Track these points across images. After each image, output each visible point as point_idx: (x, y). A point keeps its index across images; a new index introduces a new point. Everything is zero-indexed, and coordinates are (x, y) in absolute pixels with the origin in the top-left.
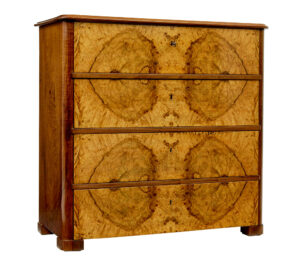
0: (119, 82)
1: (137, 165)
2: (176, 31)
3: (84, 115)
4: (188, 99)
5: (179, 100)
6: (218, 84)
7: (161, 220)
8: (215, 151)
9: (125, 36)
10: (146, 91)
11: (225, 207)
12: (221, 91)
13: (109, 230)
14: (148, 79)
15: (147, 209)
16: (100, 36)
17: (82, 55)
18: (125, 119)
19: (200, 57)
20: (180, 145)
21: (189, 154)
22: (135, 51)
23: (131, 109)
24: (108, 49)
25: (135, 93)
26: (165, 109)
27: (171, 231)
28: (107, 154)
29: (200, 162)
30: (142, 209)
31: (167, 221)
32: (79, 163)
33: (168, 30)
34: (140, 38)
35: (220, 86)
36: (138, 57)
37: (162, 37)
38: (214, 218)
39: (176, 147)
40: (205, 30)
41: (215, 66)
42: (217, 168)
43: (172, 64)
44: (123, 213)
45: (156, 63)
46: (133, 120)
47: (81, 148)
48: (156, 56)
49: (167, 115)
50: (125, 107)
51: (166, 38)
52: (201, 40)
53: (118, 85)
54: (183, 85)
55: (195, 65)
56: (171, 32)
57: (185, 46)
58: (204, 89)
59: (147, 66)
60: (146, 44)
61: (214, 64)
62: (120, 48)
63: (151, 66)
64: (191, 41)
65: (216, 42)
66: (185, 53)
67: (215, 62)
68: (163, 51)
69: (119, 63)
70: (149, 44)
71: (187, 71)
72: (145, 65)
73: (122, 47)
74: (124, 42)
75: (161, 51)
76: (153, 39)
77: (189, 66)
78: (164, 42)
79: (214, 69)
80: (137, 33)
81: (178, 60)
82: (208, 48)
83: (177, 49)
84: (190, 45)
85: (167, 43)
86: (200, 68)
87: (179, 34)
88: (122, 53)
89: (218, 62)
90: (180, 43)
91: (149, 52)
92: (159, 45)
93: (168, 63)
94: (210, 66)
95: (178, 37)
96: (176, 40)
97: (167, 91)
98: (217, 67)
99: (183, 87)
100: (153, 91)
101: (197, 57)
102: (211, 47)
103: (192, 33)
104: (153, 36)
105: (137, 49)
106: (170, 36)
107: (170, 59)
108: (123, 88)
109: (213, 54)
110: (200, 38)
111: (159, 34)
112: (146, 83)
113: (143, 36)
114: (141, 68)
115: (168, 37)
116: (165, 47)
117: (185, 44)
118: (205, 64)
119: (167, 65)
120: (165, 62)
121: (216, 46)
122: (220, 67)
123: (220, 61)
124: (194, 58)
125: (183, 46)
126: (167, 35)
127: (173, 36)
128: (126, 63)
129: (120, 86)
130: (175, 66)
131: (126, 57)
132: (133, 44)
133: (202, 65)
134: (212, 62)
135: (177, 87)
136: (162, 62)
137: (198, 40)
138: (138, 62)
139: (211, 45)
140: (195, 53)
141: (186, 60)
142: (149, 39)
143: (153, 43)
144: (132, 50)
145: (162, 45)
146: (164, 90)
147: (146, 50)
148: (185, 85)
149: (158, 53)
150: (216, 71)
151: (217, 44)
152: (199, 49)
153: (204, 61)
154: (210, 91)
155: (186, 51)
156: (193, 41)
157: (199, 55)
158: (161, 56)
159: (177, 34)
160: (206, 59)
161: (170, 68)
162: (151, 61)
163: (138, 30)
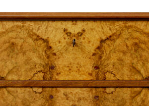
0: (4, 90)
2: (79, 26)
6: (140, 93)
9: (10, 35)
10: (40, 102)
12: (143, 101)
14: (43, 87)
19: (114, 58)
22: (24, 53)
25: (26, 104)
33: (69, 25)
34: (30, 36)
35: (142, 95)
36: (27, 62)
37: (60, 35)
40: (121, 23)
41: (134, 69)
45: (52, 68)
48: (53, 58)
51: (66, 35)
52: (114, 37)
53: (4, 94)
54: (90, 93)
55: (106, 69)
56: (73, 28)
57: (93, 45)
58: (120, 99)
59: (41, 71)
60: (38, 44)
61: (134, 67)
62: (5, 50)
63: (46, 70)
64: (101, 38)
65: (136, 38)
66: (92, 54)
67: (135, 64)
68: (61, 52)
69: (4, 67)
70: (43, 44)
71: (94, 76)
72: (38, 70)
73: (7, 48)
74: (11, 42)
75: (58, 53)
76: (48, 38)
77: (98, 70)
78: (63, 40)
79: (133, 74)
80: (27, 31)
81: (82, 64)
82: (125, 47)
83: (82, 49)
84: (99, 43)
85: (67, 42)
86: (113, 73)
87: (84, 31)
88: (8, 56)
89: (139, 64)
90: (85, 42)
91: (44, 53)
92: (56, 44)
93: (68, 67)
94: (127, 70)
95: (82, 34)
96: (80, 37)
97: (69, 101)
98: (137, 70)
99: (89, 97)
100: (50, 102)
101: (108, 58)
102: (129, 44)
103: (102, 29)
104: (49, 34)
105: (28, 51)
106: (71, 33)
107: (72, 61)
108: (10, 98)
109: (132, 54)
110: (114, 34)
111: (56, 32)
112: (40, 92)
113: (35, 34)
114: (33, 73)
115: (69, 35)
116: (64, 46)
117: (92, 43)
118: (120, 67)
119: (68, 69)
120: (65, 66)
121: (136, 44)
122: (142, 71)
123: (141, 63)
124: (105, 60)
125: (89, 45)
126: (68, 31)
127: (76, 33)
128: (13, 68)
129: (7, 95)
130: (79, 70)
131: (13, 61)
132: (22, 45)
133: (116, 68)
134: (131, 65)
135: (81, 96)
136: (61, 66)
137: (110, 36)
138: (29, 67)
139: (129, 43)
140: (106, 54)
141: (93, 63)
142: (43, 38)
143: (48, 42)
144: (20, 53)
145: (60, 44)
146: (64, 100)
147: (39, 52)
148: (92, 93)
149: (55, 54)
150: (136, 76)
151: (137, 41)
152: (112, 48)
153: (118, 63)
154: (128, 101)
155: (94, 52)
156: (104, 38)
157: (112, 56)
158: (59, 58)
159: (80, 30)
160: (122, 60)
161: (72, 73)
162: (46, 65)
163: (29, 27)
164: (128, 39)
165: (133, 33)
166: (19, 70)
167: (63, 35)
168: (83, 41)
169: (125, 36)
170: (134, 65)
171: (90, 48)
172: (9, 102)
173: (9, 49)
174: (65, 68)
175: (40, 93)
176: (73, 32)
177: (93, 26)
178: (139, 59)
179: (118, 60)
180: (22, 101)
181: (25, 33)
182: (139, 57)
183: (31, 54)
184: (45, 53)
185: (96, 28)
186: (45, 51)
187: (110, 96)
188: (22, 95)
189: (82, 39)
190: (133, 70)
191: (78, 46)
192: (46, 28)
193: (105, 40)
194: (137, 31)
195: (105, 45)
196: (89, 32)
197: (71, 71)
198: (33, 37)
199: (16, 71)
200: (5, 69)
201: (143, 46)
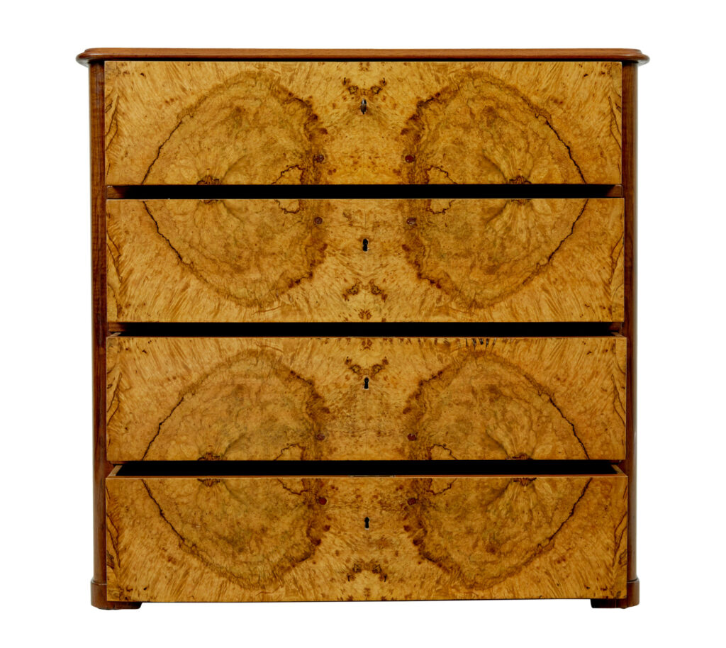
0: (219, 204)
1: (273, 419)
2: (375, 73)
3: (131, 290)
4: (413, 250)
5: (386, 253)
6: (500, 211)
7: (339, 565)
8: (493, 389)
9: (234, 91)
10: (294, 231)
11: (525, 544)
12: (508, 229)
13: (197, 583)
15: (299, 536)
16: (170, 92)
17: (125, 142)
18: (237, 300)
19: (445, 140)
20: (391, 372)
21: (417, 395)
22: (262, 129)
23: (255, 275)
24: (191, 125)
25: (264, 235)
26: (349, 276)
27: (368, 597)
28: (193, 389)
29: (449, 417)
30: (288, 535)
31: (357, 569)
32: (118, 409)
33: (352, 72)
34: (275, 94)
35: (505, 215)
36: (269, 146)
37: (336, 92)
38: (493, 571)
39: (380, 376)
40: (458, 66)
41: (486, 161)
42: (500, 434)
43: (365, 159)
44: (235, 543)
45: (319, 159)
46: (259, 304)
47: (124, 372)
48: (320, 139)
49: (353, 291)
50: (239, 270)
51: (348, 93)
52: (446, 96)
53: (220, 214)
54: (399, 213)
55: (430, 162)
56: (362, 77)
57: (402, 112)
58: (460, 224)
59: (297, 166)
60: (291, 110)
61: (485, 158)
62: (223, 123)
63: (306, 164)
64: (418, 98)
65: (489, 98)
66: (400, 131)
67: (489, 150)
68: (338, 126)
69: (220, 159)
70: (301, 111)
71: (406, 176)
72: (290, 163)
73: (227, 119)
74: (234, 107)
75: (333, 127)
76: (311, 97)
77: (412, 164)
78: (340, 103)
79: (485, 172)
80: (268, 84)
81: (380, 150)
82: (468, 116)
83: (379, 120)
84: (415, 108)
85: (349, 105)
86: (443, 169)
87: (384, 82)
88: (229, 135)
89: (496, 152)
90: (387, 105)
91: (302, 130)
92: (326, 111)
93: (352, 157)
94: (472, 163)
95: (380, 89)
96: (376, 96)
97: (354, 229)
98: (494, 164)
99: (397, 220)
100: (315, 230)
101: (434, 139)
102: (475, 111)
103: (421, 78)
104: (313, 89)
105: (269, 123)
106: (357, 88)
107: (360, 146)
108: (232, 223)
109: (481, 131)
110: (444, 90)
111: (327, 84)
112: (295, 210)
113: (285, 90)
114: (279, 171)
115: (353, 91)
116: (344, 115)
117: (401, 108)
118: (458, 157)
119: (351, 162)
120: (345, 155)
121: (490, 110)
122: (504, 166)
123: (501, 149)
124: (427, 142)
125: (394, 112)
126: (351, 84)
127: (368, 87)
128: (239, 160)
129: (225, 217)
130: (373, 163)
131: (239, 144)
132: (258, 113)
133: (450, 160)
134: (480, 152)
135: (379, 218)
136: (337, 156)
137: (438, 94)
138: (271, 157)
139: (476, 107)
140: (430, 130)
141: (403, 149)
142: (301, 98)
143: (311, 106)
144: (254, 128)
145: (336, 111)
146: (344, 228)
147: (292, 126)
148: (403, 212)
149: (324, 131)
150: (490, 175)
151: (492, 104)
152: (441, 118)
153: (454, 148)
154: (477, 229)
155: (403, 126)
156: (425, 98)
157: (441, 135)
158: (333, 139)
159: (376, 82)
160: (462, 143)
161: (360, 170)
162: (308, 153)
163: (272, 75)
164: (473, 100)
165: (484, 88)
166: (252, 163)
167: (341, 91)
168: (383, 104)
169: (468, 95)
170: (486, 154)
171: (397, 118)
172: (229, 232)
173: (231, 119)
174: (346, 161)
175: (295, 213)
176: (361, 87)
177: (402, 74)
178: (497, 141)
179: (453, 142)
180: (257, 230)
181: (264, 87)
182: (496, 136)
183: (276, 130)
184: (305, 128)
185: (409, 77)
186: (305, 125)
187: (440, 217)
188: (258, 216)
189: (379, 100)
190: (484, 163)
191: (371, 114)
192: (307, 78)
193: (428, 101)
194: (491, 83)
195: (426, 112)
196: (395, 86)
197: (357, 166)
198: (280, 96)
199: (245, 167)
200: (223, 161)
201: (504, 113)
